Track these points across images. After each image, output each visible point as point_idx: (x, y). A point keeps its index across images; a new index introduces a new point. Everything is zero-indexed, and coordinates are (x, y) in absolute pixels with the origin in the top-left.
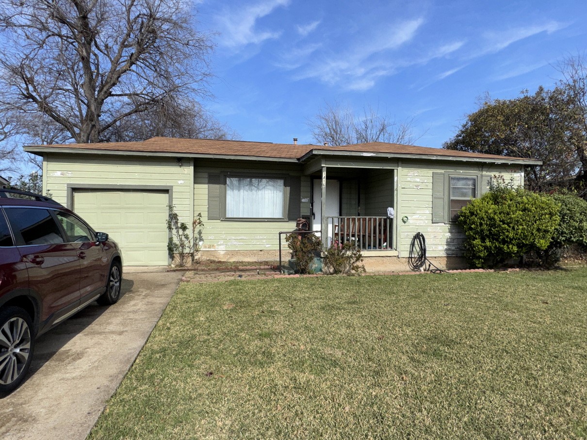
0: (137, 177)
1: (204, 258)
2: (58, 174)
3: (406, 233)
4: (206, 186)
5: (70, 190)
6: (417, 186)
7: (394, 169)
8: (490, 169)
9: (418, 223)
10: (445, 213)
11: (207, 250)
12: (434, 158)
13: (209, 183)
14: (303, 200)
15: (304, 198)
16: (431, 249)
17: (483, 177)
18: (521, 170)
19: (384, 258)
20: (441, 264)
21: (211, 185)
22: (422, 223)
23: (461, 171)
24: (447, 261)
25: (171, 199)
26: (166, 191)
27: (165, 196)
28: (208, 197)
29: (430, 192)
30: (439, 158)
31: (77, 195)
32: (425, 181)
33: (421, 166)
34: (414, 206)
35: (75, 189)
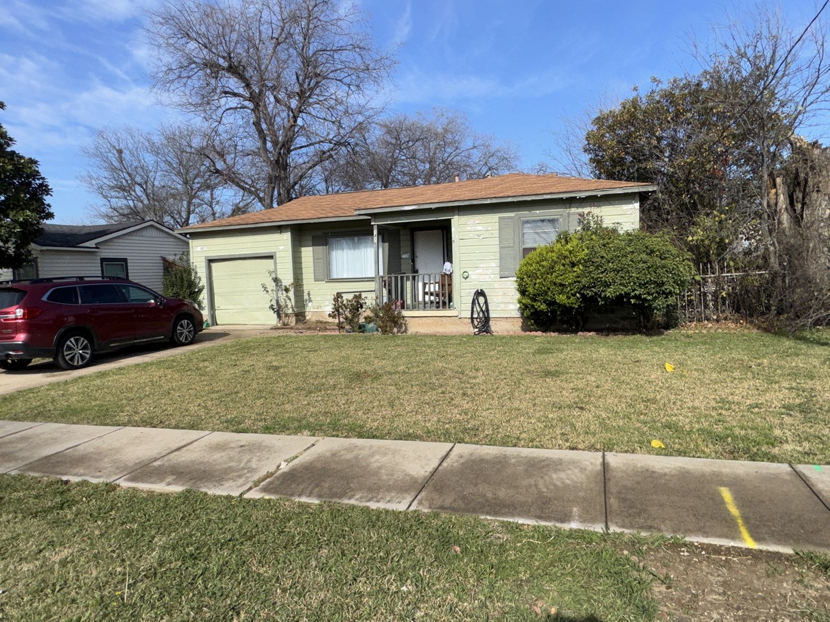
0: (250, 246)
1: (314, 319)
2: (199, 249)
3: (468, 291)
4: (310, 249)
5: (207, 261)
6: (479, 236)
7: (450, 219)
8: (582, 204)
9: (482, 278)
10: (516, 264)
11: (316, 310)
12: (489, 202)
13: (313, 245)
14: (403, 256)
15: (404, 253)
16: (500, 309)
17: (571, 217)
18: (634, 199)
19: (443, 319)
20: (515, 327)
21: (315, 247)
22: (487, 278)
23: (538, 212)
24: (523, 323)
25: (275, 263)
26: (271, 257)
27: (270, 262)
28: (314, 259)
29: (497, 241)
30: (495, 201)
31: (214, 265)
32: (490, 229)
33: (483, 211)
34: (477, 258)
35: (211, 261)
